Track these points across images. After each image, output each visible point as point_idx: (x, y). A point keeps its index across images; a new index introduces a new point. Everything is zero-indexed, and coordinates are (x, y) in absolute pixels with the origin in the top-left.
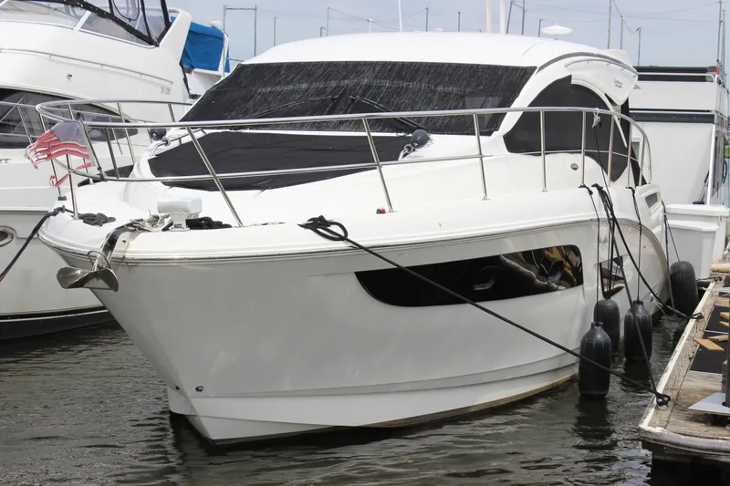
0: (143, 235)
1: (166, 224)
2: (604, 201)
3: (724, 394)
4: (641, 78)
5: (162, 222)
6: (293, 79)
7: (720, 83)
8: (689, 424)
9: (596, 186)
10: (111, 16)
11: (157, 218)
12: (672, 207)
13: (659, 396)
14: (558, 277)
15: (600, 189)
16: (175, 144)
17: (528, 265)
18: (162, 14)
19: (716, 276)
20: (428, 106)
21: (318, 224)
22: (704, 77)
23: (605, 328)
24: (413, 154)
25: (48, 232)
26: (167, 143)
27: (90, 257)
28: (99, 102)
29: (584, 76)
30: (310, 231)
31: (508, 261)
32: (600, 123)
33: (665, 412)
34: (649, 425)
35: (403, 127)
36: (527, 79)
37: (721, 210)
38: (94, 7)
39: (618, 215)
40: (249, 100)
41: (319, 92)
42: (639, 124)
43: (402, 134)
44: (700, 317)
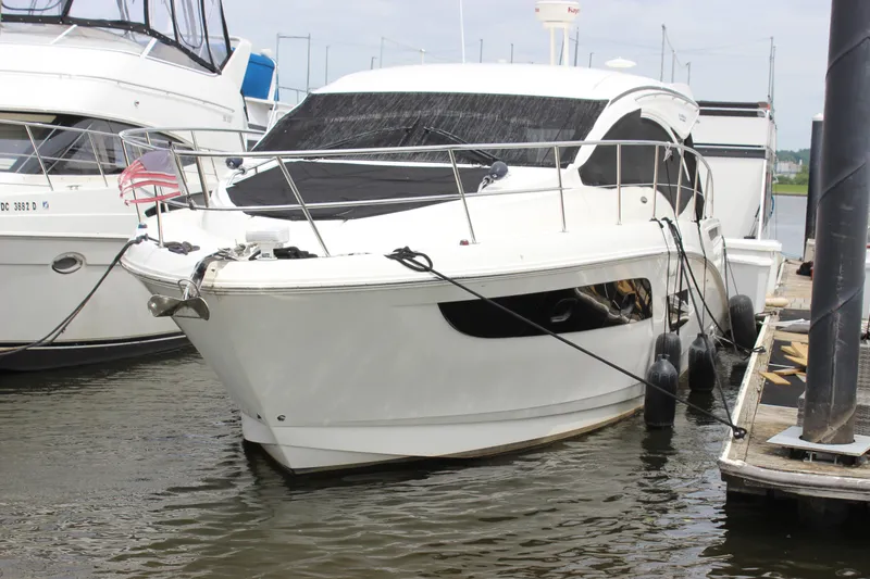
0: (231, 264)
1: (252, 254)
2: (674, 235)
3: (802, 428)
4: (703, 113)
5: (248, 251)
6: (365, 109)
7: (771, 118)
8: (767, 457)
9: (665, 219)
10: (176, 44)
11: (243, 247)
12: (731, 242)
13: (736, 429)
14: (630, 309)
15: (670, 223)
16: (251, 173)
17: (599, 297)
18: (224, 42)
19: (771, 310)
20: (502, 137)
21: (403, 255)
22: (756, 112)
23: (671, 360)
24: (490, 186)
25: (130, 259)
26: (244, 172)
27: (180, 286)
28: (167, 130)
29: (652, 110)
30: (395, 262)
31: (582, 294)
32: (671, 157)
33: (743, 444)
34: (729, 458)
35: (477, 158)
36: (600, 112)
37: (774, 245)
38: (160, 35)
39: (686, 249)
40: (321, 130)
41: (391, 123)
42: (705, 158)
43: (478, 166)
44: (762, 351)
